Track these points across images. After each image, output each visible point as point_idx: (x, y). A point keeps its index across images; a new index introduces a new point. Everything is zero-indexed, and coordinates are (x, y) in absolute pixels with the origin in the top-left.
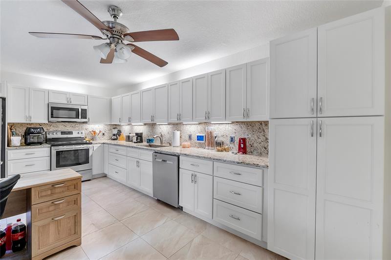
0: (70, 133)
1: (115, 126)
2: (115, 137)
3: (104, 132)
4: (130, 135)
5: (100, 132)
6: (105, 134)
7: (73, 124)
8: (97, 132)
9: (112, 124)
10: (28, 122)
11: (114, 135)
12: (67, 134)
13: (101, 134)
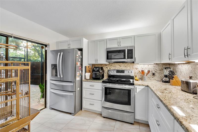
0: (123, 71)
1: (167, 66)
2: (167, 79)
3: (154, 72)
4: (191, 81)
5: (149, 72)
6: (156, 74)
7: (126, 65)
8: (146, 71)
9: (162, 63)
10: (96, 63)
11: (166, 76)
12: (120, 72)
13: (150, 74)
